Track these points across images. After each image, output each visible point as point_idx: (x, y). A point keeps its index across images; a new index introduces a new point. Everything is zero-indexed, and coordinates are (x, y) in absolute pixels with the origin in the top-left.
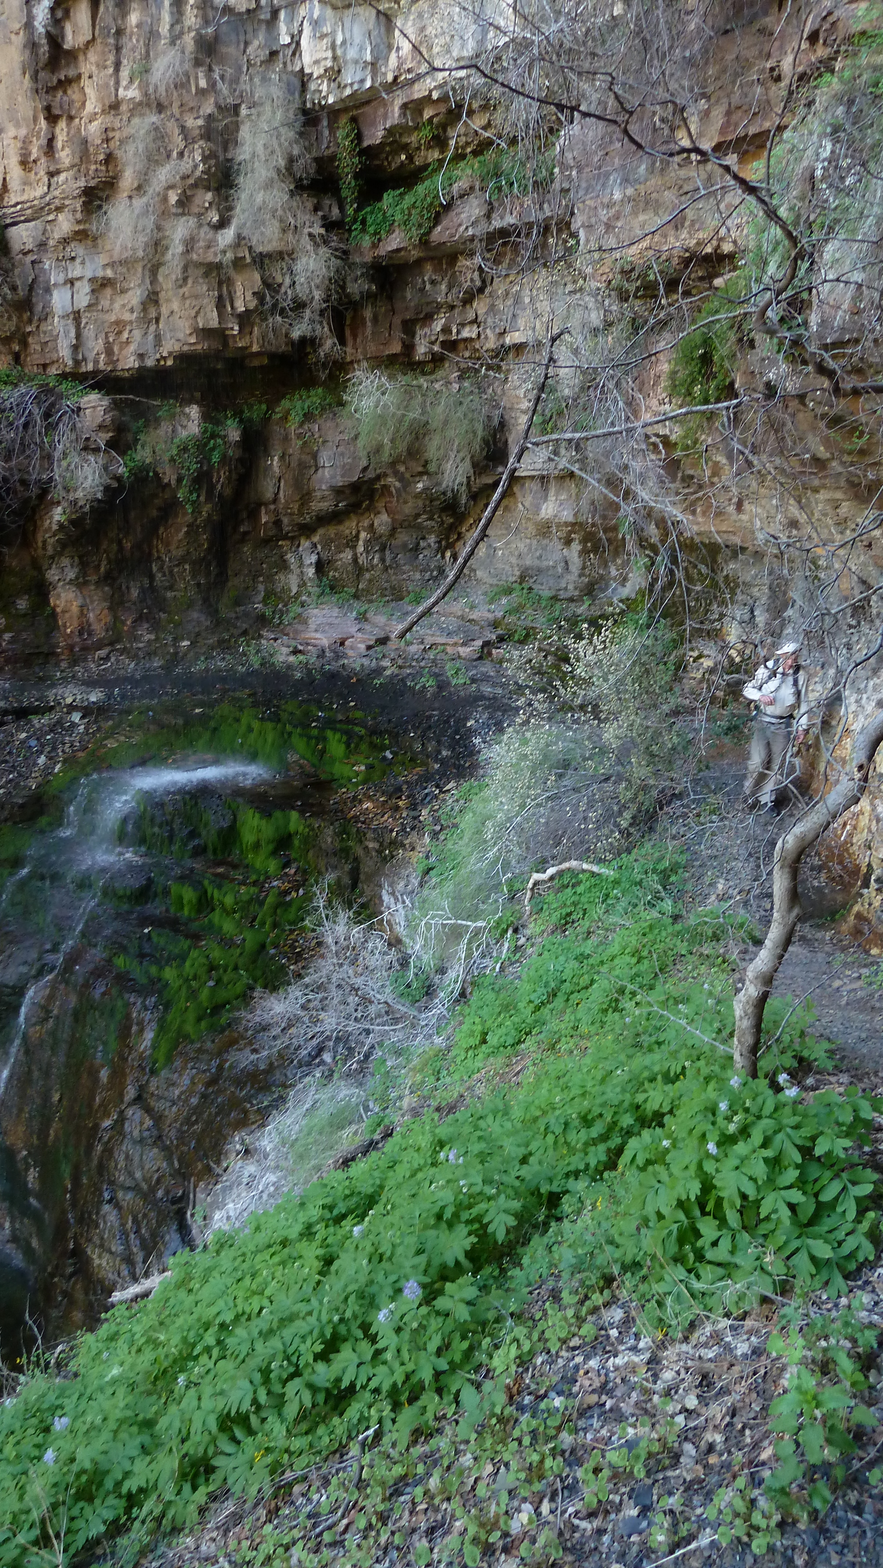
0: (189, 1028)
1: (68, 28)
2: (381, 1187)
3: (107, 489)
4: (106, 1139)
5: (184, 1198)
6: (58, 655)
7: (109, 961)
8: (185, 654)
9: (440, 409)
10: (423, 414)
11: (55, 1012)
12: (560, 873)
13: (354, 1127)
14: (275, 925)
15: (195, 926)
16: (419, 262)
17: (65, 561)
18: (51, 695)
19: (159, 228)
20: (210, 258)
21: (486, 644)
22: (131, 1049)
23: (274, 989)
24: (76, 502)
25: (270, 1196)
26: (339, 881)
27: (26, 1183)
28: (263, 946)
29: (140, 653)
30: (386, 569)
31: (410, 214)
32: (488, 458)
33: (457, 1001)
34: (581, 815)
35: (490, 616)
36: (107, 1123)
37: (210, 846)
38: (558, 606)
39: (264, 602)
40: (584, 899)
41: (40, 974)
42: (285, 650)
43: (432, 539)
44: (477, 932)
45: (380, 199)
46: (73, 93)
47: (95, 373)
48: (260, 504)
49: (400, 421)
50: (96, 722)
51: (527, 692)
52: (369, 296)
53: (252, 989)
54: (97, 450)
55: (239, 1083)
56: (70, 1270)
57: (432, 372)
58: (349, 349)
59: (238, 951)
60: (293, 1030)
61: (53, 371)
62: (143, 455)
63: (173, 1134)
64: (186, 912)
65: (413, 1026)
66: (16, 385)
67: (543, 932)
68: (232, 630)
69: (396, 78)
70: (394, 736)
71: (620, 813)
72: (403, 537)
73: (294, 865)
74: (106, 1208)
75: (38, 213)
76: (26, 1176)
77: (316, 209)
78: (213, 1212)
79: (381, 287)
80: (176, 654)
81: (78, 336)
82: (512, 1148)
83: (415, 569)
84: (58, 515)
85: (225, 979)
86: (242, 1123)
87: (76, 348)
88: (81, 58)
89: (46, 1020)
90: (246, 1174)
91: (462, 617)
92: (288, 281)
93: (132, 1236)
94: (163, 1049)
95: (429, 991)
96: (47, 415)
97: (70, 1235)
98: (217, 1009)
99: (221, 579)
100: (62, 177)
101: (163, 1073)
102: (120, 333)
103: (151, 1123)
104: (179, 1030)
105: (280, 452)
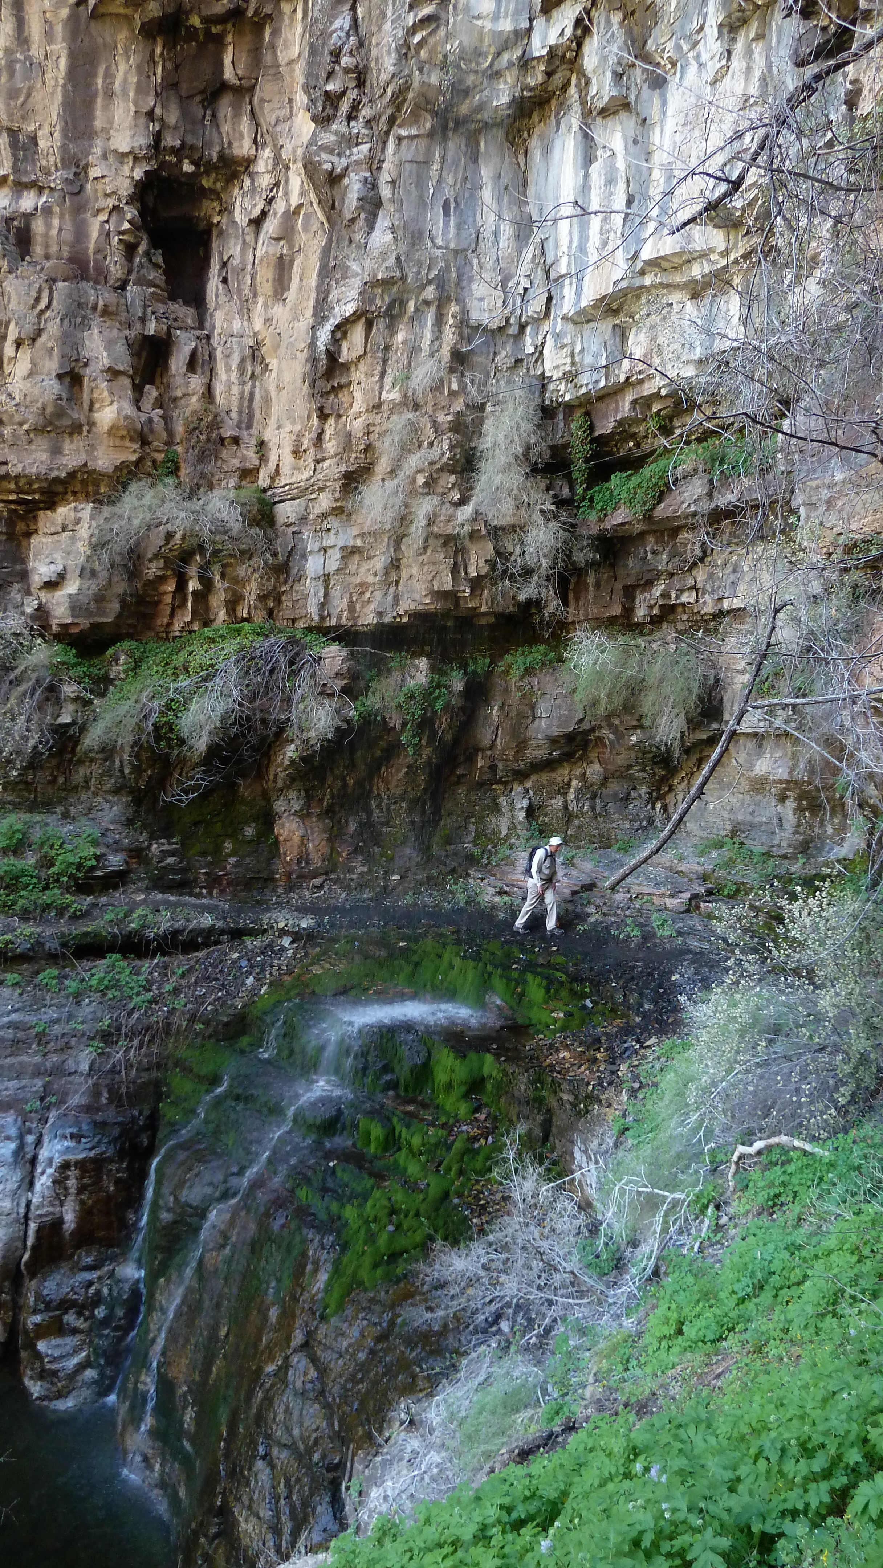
0: (364, 1274)
1: (345, 345)
2: (565, 1494)
3: (338, 730)
4: (268, 1385)
5: (339, 1467)
6: (276, 880)
7: (292, 1191)
8: (394, 888)
9: (657, 667)
10: (639, 671)
11: (234, 1239)
12: (769, 1148)
13: (529, 1412)
14: (461, 1173)
15: (380, 1164)
16: (642, 535)
17: (293, 794)
18: (265, 918)
19: (406, 505)
20: (449, 530)
21: (695, 897)
22: (303, 1289)
23: (455, 1243)
24: (308, 741)
25: (433, 1479)
26: (529, 1133)
27: (182, 1425)
28: (446, 1194)
29: (353, 885)
30: (596, 817)
31: (635, 493)
32: (703, 714)
33: (649, 1279)
34: (792, 1087)
35: (700, 869)
36: (270, 1368)
37: (402, 1081)
38: (770, 862)
39: (474, 842)
40: (795, 1180)
41: (225, 1196)
42: (491, 890)
43: (643, 790)
44: (675, 1204)
45: (608, 480)
46: (343, 397)
47: (338, 627)
48: (477, 750)
49: (617, 677)
50: (304, 947)
51: (737, 952)
52: (594, 564)
53: (431, 1239)
54: (332, 695)
55: (410, 1343)
56: (214, 1530)
57: (651, 632)
58: (571, 610)
59: (421, 1196)
60: (471, 1291)
61: (301, 624)
62: (373, 701)
63: (336, 1390)
64: (372, 1148)
65: (600, 1303)
66: (267, 636)
67: (748, 1212)
68: (442, 868)
69: (628, 379)
70: (596, 985)
71: (836, 1089)
72: (614, 787)
73: (485, 1111)
74: (260, 1464)
75: (303, 492)
76: (183, 1415)
77: (548, 489)
78: (369, 1487)
79: (605, 557)
80: (385, 887)
81: (326, 595)
82: (715, 1469)
83: (625, 817)
84: (291, 752)
85: (405, 1225)
86: (409, 1389)
87: (322, 605)
88: (353, 369)
89: (223, 1246)
90: (409, 1450)
91: (670, 869)
92: (518, 550)
93: (282, 1502)
94: (336, 1295)
95: (619, 1264)
96: (291, 663)
97: (219, 1489)
98: (394, 1257)
99: (436, 817)
100: (327, 463)
101: (334, 1320)
102: (363, 593)
103: (315, 1375)
104: (354, 1274)
105: (500, 703)
